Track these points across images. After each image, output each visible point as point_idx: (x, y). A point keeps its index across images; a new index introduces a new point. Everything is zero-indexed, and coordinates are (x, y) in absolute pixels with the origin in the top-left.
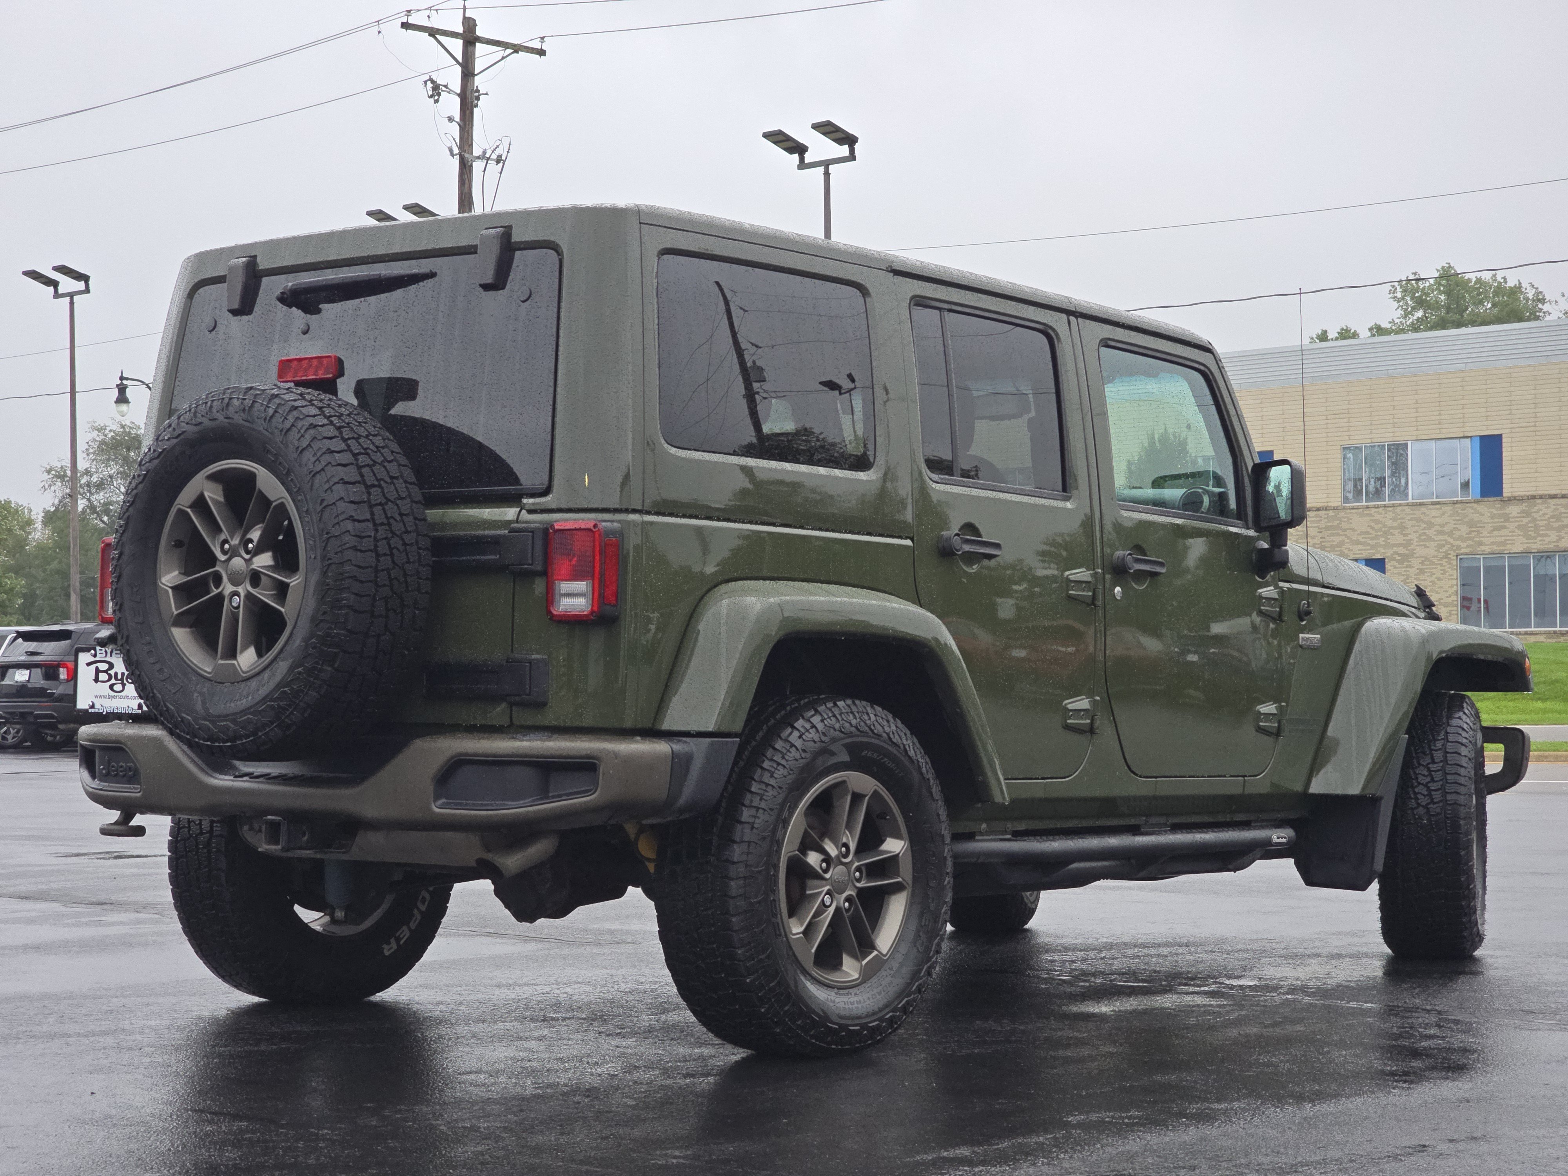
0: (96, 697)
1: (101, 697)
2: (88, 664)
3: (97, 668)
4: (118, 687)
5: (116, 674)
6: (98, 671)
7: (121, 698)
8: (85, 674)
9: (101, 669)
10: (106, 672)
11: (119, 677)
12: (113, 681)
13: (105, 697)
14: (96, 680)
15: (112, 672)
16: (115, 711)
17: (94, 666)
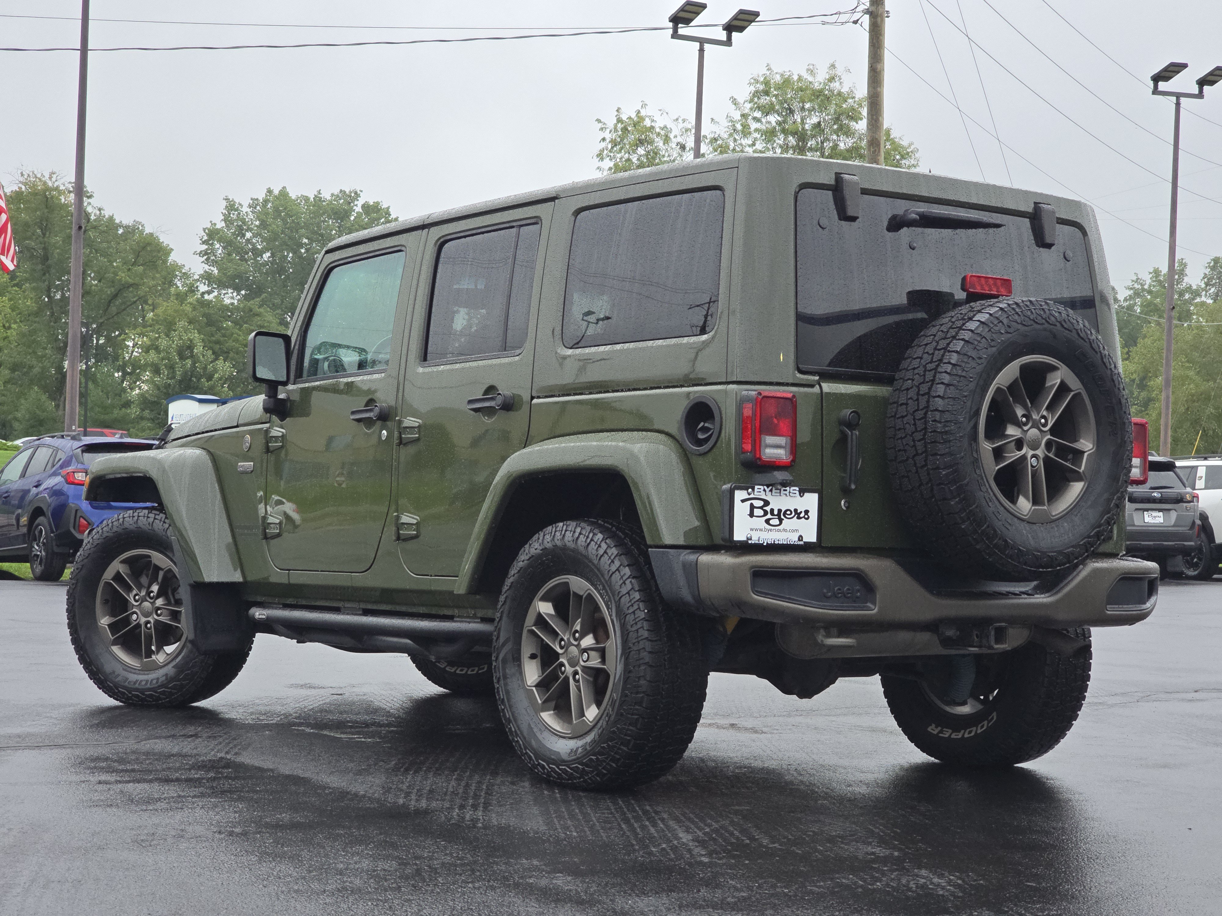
0: (752, 530)
1: (756, 530)
2: (743, 501)
3: (752, 505)
4: (775, 522)
5: (772, 510)
6: (752, 507)
7: (779, 531)
8: (741, 510)
9: (755, 505)
10: (761, 508)
11: (776, 512)
12: (769, 516)
13: (761, 530)
14: (751, 515)
15: (768, 509)
16: (776, 542)
17: (749, 502)
